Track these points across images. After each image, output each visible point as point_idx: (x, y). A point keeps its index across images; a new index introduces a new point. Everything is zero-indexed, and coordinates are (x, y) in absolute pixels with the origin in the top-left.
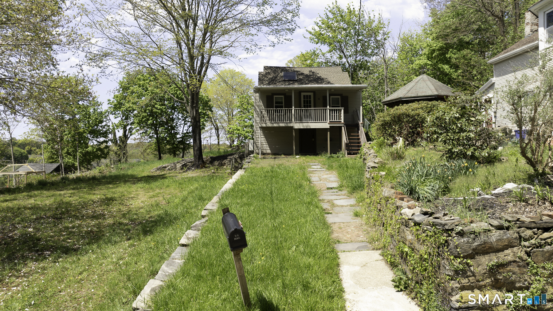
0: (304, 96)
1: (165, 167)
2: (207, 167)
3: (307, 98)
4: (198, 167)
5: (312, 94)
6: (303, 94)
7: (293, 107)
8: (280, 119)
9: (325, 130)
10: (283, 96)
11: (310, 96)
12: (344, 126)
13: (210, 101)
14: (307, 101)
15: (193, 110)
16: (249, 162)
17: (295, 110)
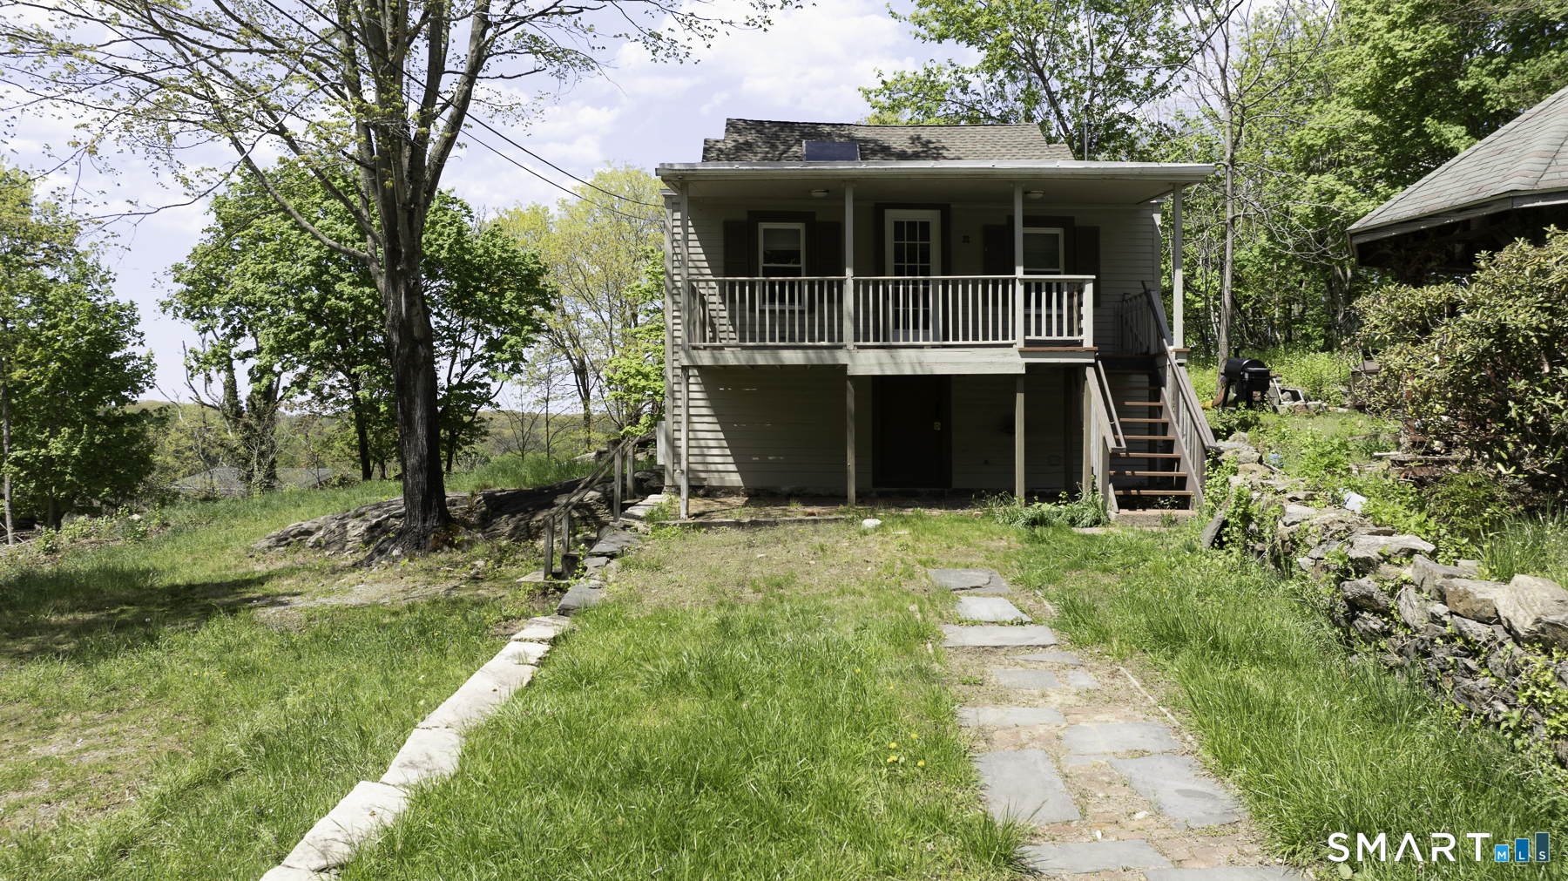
0: (898, 226)
1: (309, 533)
2: (459, 546)
3: (912, 237)
4: (418, 543)
5: (932, 217)
6: (892, 216)
7: (849, 272)
8: (782, 332)
9: (1001, 385)
10: (800, 226)
11: (925, 226)
12: (1095, 366)
13: (543, 271)
14: (912, 249)
15: (395, 289)
16: (612, 556)
17: (856, 283)
